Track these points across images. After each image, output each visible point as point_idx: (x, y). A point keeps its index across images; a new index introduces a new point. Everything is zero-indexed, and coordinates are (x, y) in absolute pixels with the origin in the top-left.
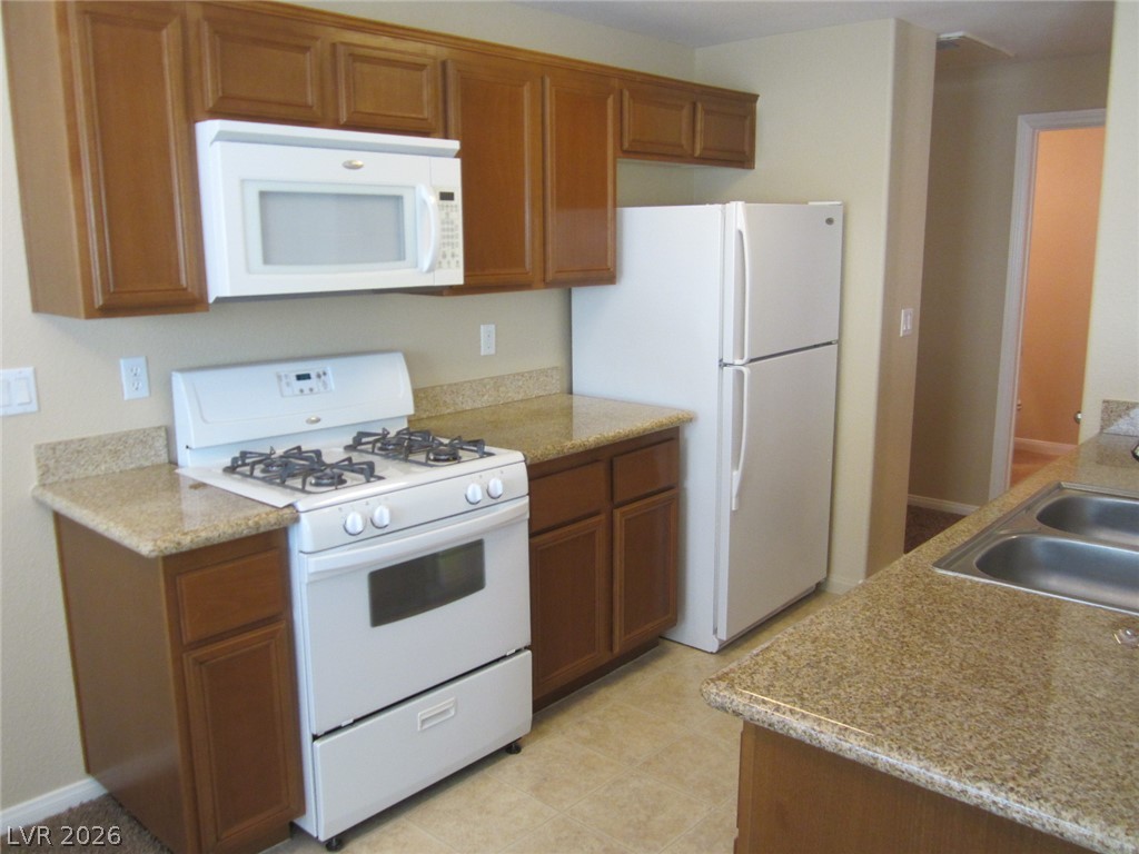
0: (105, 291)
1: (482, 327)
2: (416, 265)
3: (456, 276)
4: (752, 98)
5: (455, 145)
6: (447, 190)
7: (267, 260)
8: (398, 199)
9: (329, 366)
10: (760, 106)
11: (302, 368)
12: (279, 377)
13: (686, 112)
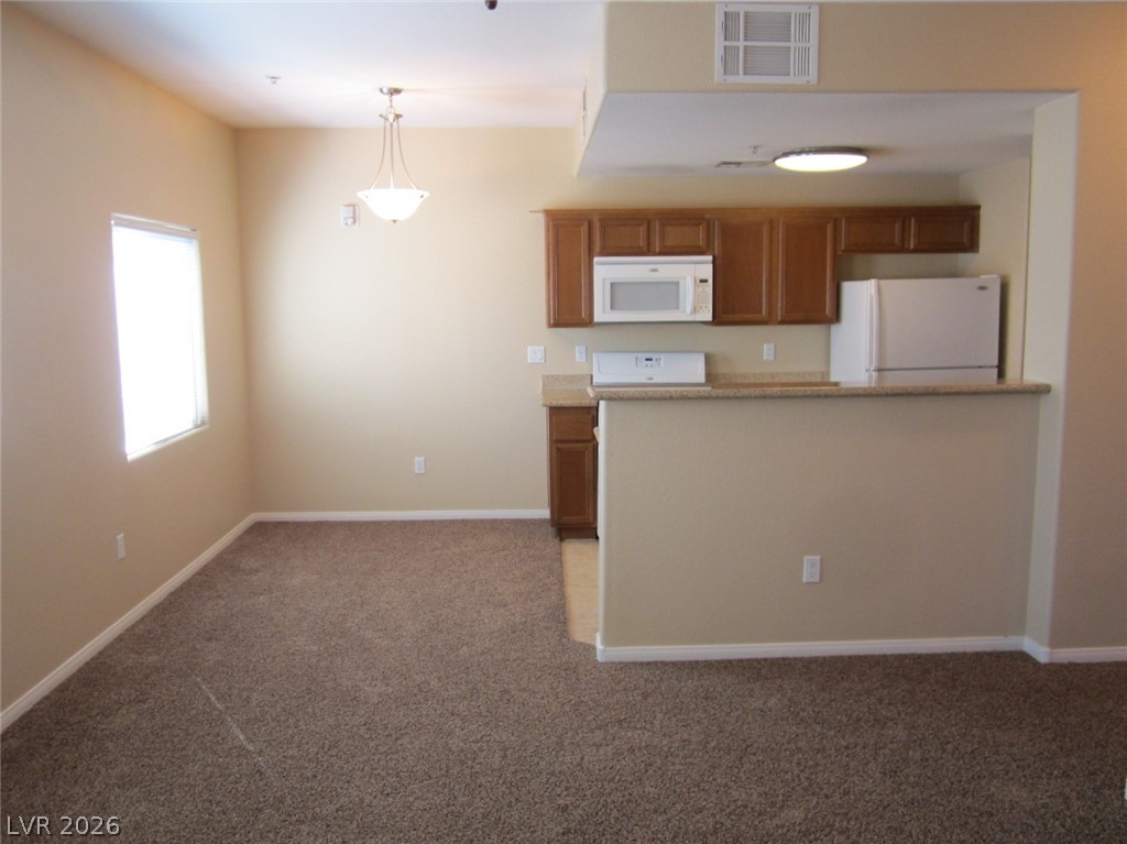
0: (555, 318)
1: (765, 346)
2: (685, 311)
3: (709, 317)
4: (978, 208)
5: (710, 258)
6: (704, 278)
7: (612, 308)
8: (677, 284)
9: (662, 356)
10: (983, 213)
11: (648, 356)
12: (637, 359)
13: (898, 226)
